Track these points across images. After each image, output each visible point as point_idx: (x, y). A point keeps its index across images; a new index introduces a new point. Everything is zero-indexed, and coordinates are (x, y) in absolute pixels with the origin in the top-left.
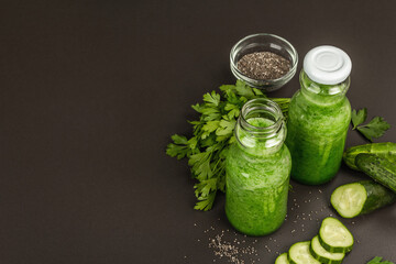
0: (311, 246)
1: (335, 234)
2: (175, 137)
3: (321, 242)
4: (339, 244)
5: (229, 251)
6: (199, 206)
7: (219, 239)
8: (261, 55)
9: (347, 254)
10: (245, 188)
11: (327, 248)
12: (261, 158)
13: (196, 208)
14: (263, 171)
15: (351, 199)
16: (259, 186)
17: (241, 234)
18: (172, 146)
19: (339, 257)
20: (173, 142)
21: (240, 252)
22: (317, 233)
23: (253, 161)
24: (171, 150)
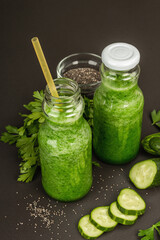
0: (109, 210)
1: (131, 201)
2: (8, 128)
3: (118, 206)
4: (133, 208)
5: (43, 213)
6: (21, 178)
7: (35, 203)
8: (83, 70)
9: (139, 217)
10: (52, 154)
11: (122, 210)
12: (62, 126)
13: (19, 179)
14: (65, 139)
15: (145, 174)
16: (63, 152)
17: (54, 200)
18: (6, 134)
19: (132, 218)
20: (6, 131)
21: (52, 214)
22: (116, 200)
23: (57, 129)
24: (5, 138)
